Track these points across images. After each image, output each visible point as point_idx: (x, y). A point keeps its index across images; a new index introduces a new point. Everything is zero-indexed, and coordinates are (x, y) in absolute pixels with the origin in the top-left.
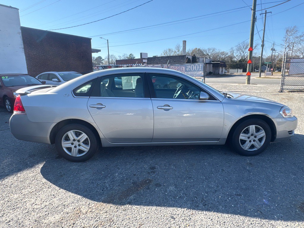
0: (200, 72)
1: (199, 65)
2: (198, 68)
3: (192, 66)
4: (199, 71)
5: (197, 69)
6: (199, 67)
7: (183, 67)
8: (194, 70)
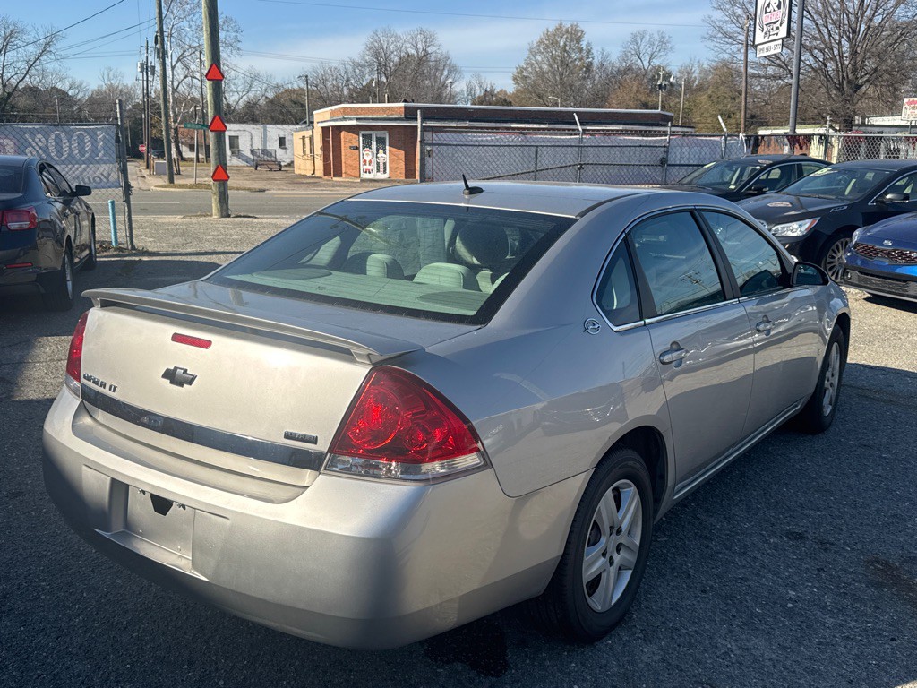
0: (101, 169)
1: (93, 135)
2: (88, 146)
3: (57, 136)
4: (98, 162)
5: (82, 151)
6: (94, 142)
7: (7, 141)
8: (66, 155)
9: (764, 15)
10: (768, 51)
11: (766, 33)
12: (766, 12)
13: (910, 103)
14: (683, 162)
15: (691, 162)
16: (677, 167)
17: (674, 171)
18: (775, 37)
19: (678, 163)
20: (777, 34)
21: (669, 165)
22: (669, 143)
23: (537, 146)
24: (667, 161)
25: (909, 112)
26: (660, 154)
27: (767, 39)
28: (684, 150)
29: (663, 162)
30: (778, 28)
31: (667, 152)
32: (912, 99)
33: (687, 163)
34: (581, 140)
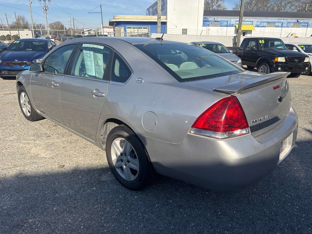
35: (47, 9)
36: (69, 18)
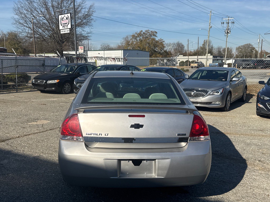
9: (62, 21)
10: (65, 32)
11: (63, 26)
12: (62, 20)
13: (81, 48)
14: (49, 65)
15: (51, 65)
16: (47, 67)
17: (46, 68)
18: (67, 28)
19: (47, 65)
20: (67, 27)
21: (45, 66)
22: (45, 59)
23: (2, 59)
24: (44, 65)
25: (81, 50)
26: (42, 62)
27: (64, 28)
28: (49, 61)
29: (43, 65)
30: (67, 25)
31: (44, 62)
32: (81, 47)
33: (50, 65)
34: (16, 58)
35: (229, 32)
36: (258, 40)
